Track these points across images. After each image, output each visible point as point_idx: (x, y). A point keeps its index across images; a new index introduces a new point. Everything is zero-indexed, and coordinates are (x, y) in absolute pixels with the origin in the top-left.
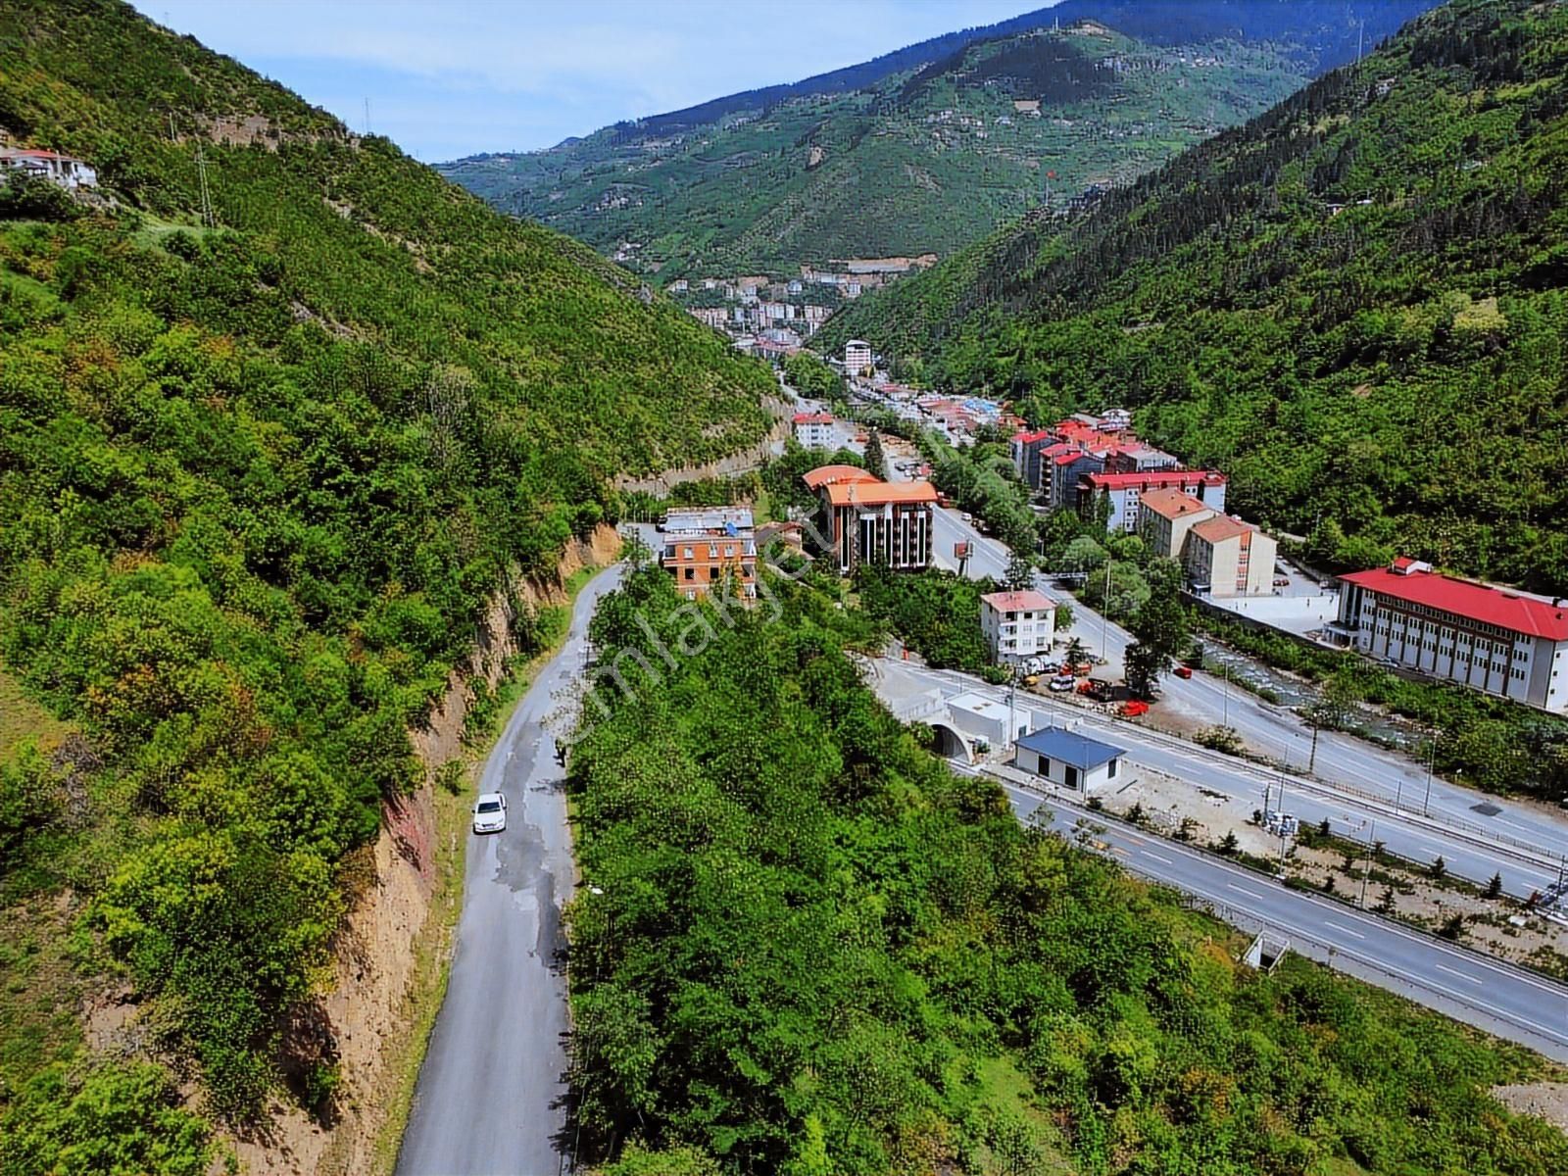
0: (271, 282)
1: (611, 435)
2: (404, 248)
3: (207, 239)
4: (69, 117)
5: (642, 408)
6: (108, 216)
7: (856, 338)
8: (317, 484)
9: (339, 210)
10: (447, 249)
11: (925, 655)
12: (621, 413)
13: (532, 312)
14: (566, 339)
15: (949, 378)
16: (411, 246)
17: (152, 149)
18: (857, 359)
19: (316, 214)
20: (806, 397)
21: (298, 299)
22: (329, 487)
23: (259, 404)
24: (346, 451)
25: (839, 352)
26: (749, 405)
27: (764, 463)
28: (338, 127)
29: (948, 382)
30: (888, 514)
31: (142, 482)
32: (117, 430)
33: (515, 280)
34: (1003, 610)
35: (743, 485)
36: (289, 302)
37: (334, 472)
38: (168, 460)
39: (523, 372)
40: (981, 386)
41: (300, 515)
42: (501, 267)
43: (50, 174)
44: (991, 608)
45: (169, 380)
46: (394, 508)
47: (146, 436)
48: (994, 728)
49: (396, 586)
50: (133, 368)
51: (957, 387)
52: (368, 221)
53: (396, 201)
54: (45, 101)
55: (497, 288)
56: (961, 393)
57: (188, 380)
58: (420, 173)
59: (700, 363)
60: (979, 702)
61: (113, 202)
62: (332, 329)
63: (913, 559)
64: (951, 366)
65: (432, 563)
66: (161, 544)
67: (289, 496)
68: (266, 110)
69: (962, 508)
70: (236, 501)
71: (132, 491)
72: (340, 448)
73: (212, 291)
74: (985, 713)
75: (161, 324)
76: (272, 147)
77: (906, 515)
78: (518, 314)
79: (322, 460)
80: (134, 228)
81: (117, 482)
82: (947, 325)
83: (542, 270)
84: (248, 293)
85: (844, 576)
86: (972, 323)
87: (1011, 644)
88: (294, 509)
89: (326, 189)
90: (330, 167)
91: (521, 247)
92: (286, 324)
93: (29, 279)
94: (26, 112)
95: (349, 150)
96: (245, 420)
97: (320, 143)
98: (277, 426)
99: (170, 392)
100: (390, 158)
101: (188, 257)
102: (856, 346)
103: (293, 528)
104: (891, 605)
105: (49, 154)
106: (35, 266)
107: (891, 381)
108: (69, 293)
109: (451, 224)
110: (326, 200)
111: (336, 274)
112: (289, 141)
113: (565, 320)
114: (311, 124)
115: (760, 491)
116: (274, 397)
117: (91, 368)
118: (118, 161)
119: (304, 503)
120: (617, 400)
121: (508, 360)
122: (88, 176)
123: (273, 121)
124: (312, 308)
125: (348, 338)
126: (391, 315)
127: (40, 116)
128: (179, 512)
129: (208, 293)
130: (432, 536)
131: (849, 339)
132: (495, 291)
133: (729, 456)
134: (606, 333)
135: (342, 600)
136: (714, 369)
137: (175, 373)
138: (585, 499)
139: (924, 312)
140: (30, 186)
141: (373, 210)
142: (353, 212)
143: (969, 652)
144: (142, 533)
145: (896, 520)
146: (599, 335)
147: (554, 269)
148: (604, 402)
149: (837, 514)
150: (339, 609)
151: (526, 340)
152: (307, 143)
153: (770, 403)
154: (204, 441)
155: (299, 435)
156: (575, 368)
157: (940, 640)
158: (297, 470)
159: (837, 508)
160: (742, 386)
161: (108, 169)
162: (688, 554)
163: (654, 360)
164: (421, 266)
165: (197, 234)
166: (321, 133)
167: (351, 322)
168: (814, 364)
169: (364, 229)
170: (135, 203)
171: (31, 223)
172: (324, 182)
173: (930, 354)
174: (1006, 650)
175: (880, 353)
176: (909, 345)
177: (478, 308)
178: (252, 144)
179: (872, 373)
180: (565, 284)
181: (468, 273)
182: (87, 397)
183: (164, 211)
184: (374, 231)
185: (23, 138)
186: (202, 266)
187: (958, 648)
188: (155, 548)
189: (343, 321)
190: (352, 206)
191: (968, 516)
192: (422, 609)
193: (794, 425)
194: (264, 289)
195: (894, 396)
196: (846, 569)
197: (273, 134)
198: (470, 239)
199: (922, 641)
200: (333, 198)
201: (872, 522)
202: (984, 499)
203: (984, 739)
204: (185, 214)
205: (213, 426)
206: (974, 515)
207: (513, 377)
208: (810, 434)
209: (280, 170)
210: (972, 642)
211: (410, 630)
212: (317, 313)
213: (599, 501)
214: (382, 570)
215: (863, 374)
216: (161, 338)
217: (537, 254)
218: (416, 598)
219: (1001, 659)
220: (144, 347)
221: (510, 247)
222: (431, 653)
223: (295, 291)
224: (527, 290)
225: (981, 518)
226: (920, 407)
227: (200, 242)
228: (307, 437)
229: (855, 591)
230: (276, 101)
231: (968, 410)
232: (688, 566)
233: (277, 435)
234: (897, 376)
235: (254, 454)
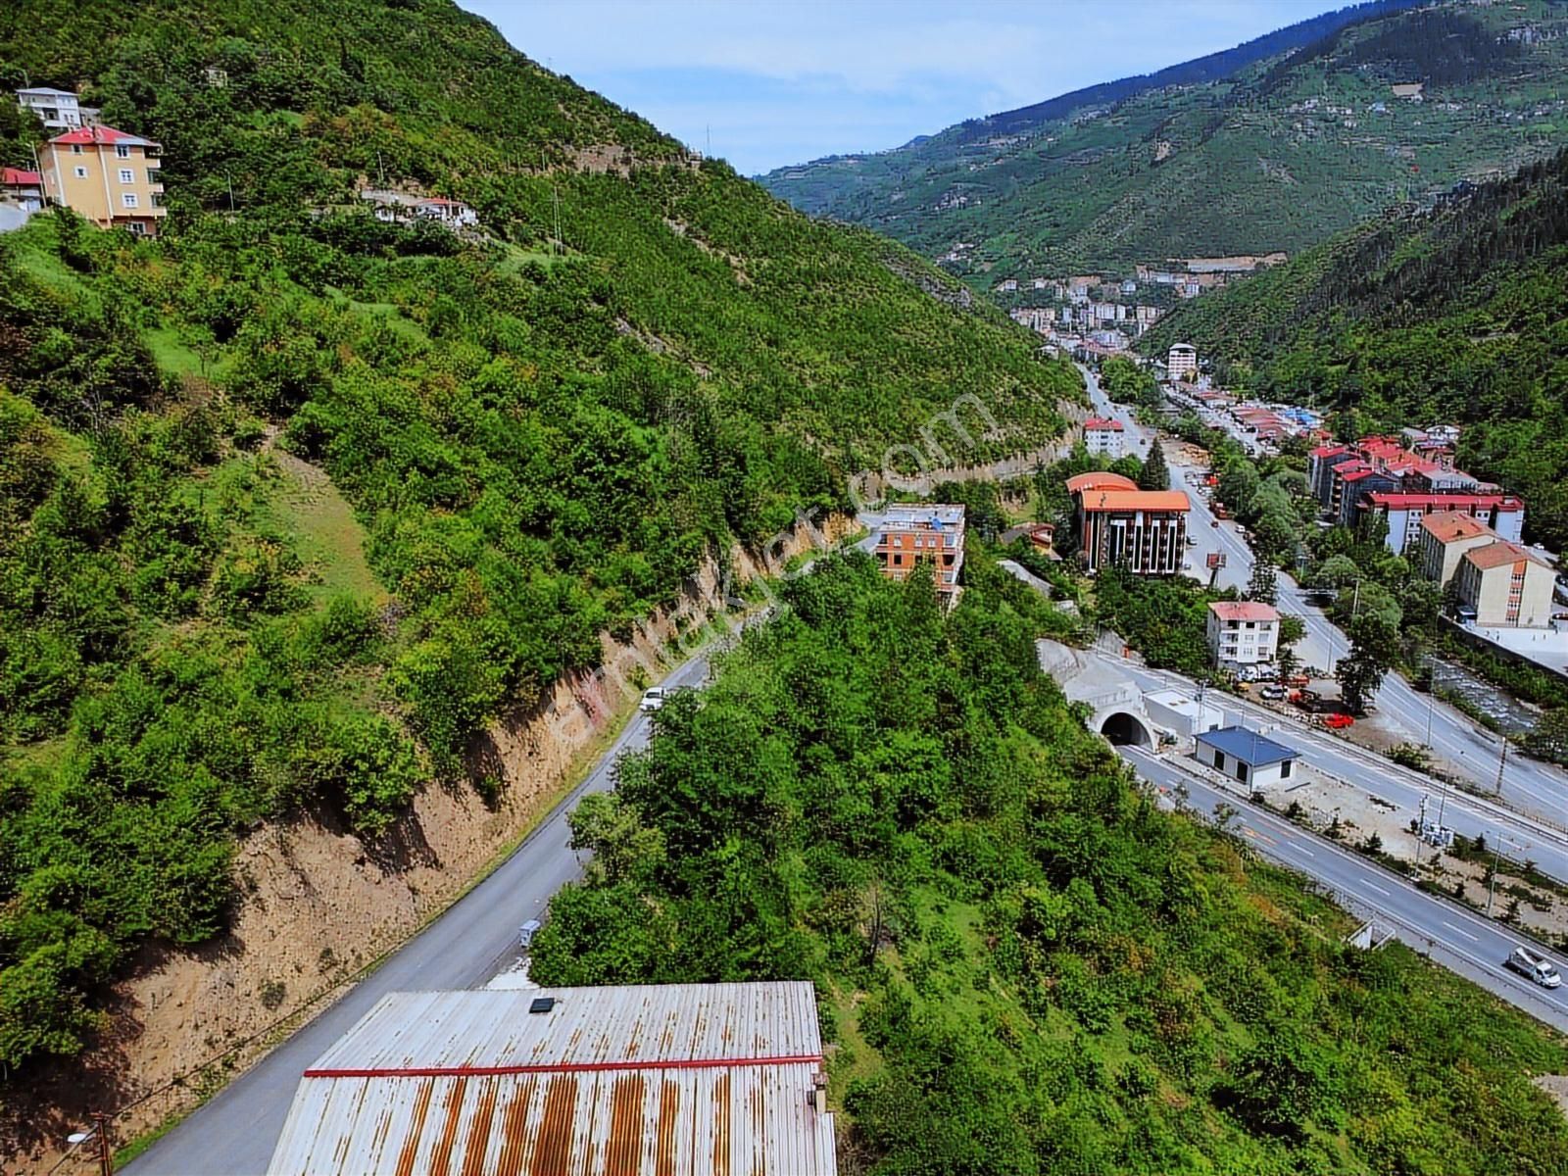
0: (601, 301)
1: (887, 436)
2: (727, 262)
3: (554, 267)
4: (463, 165)
5: (923, 411)
6: (482, 250)
7: (1184, 342)
8: (579, 472)
9: (676, 228)
10: (766, 262)
11: (1144, 654)
12: (900, 415)
13: (835, 320)
14: (864, 346)
15: (1273, 386)
16: (734, 260)
17: (523, 187)
18: (1181, 364)
19: (655, 233)
20: (1116, 401)
21: (621, 316)
22: (588, 474)
23: (547, 414)
24: (600, 448)
25: (1164, 355)
26: (1044, 409)
27: (1040, 467)
28: (681, 151)
29: (1272, 389)
30: (1139, 521)
31: (458, 465)
32: (449, 432)
33: (823, 290)
34: (1224, 617)
35: (1012, 487)
36: (614, 318)
37: (591, 464)
38: (476, 451)
39: (813, 377)
40: (1307, 394)
41: (566, 492)
42: (811, 277)
43: (444, 217)
44: (1216, 616)
45: (489, 396)
46: (631, 491)
47: (467, 435)
48: (1184, 723)
49: (624, 546)
50: (463, 390)
51: (1281, 395)
52: (699, 238)
53: (725, 220)
54: (448, 153)
55: (806, 298)
56: (1285, 402)
57: (501, 396)
58: (749, 189)
59: (999, 367)
60: (1176, 698)
61: (487, 236)
62: (647, 341)
63: (1162, 566)
64: (1279, 373)
65: (653, 532)
66: (466, 506)
67: (559, 479)
68: (622, 139)
69: (1239, 520)
70: (521, 481)
71: (452, 471)
72: (597, 447)
73: (554, 311)
74: (1181, 710)
75: (488, 356)
76: (625, 172)
77: (1157, 523)
78: (822, 321)
79: (583, 455)
80: (500, 259)
81: (442, 465)
82: (1283, 328)
83: (851, 280)
84: (581, 312)
85: (1090, 578)
86: (1311, 327)
87: (1232, 651)
88: (560, 488)
89: (666, 209)
90: (671, 189)
91: (834, 258)
92: (609, 337)
93: (411, 321)
94: (431, 167)
95: (689, 173)
96: (535, 424)
97: (665, 169)
98: (555, 430)
99: (488, 405)
100: (724, 179)
101: (538, 282)
102: (1181, 350)
103: (556, 500)
104: (1119, 606)
105: (444, 201)
106: (416, 311)
107: (1214, 386)
108: (434, 333)
109: (771, 239)
110: (665, 220)
111: (661, 290)
112: (637, 164)
113: (862, 327)
114: (659, 151)
115: (1033, 495)
116: (558, 409)
117: (436, 390)
118: (494, 203)
119: (569, 484)
120: (899, 403)
121: (802, 365)
122: (469, 216)
123: (627, 150)
124: (632, 323)
125: (659, 348)
126: (699, 327)
127: (442, 167)
128: (480, 487)
129: (550, 312)
130: (657, 513)
131: (1178, 341)
132: (804, 300)
133: (1007, 458)
134: (903, 339)
135: (584, 553)
136: (1013, 373)
137: (493, 391)
138: (820, 490)
139: (1260, 315)
140: (429, 230)
141: (705, 228)
142: (688, 230)
143: (1188, 654)
144: (453, 498)
145: (1147, 528)
146: (895, 341)
147: (863, 278)
148: (886, 405)
149: (1088, 518)
150: (580, 558)
151: (824, 346)
152: (654, 169)
153: (1068, 409)
154: (504, 440)
155: (569, 436)
156: (865, 373)
157: (1160, 641)
158: (566, 462)
159: (1089, 513)
160: (1039, 391)
161: (486, 209)
162: (897, 543)
163: (947, 366)
164: (741, 278)
165: (546, 262)
166: (667, 158)
167: (662, 335)
168: (1131, 367)
169: (695, 246)
170: (503, 236)
171: (427, 257)
172: (665, 203)
173: (1261, 358)
174: (1227, 656)
175: (1208, 357)
176: (1240, 349)
177: (786, 317)
178: (608, 171)
179: (1195, 378)
180: (870, 293)
181: (781, 284)
182: (433, 409)
183: (526, 242)
184: (703, 247)
185: (428, 188)
186: (548, 289)
187: (1176, 651)
188: (460, 507)
189: (656, 334)
190: (687, 224)
191: (1242, 528)
192: (639, 562)
193: (1084, 430)
194: (595, 306)
195: (1211, 403)
196: (1093, 571)
197: (626, 161)
198: (787, 252)
199: (1144, 641)
200: (672, 217)
201: (1122, 528)
202: (1260, 512)
203: (1172, 732)
204: (541, 243)
205: (511, 430)
206: (1248, 527)
207: (803, 381)
208: (1100, 440)
209: (628, 194)
210: (1191, 647)
211: (627, 577)
212: (635, 327)
213: (834, 494)
214: (617, 535)
215: (1185, 379)
216: (486, 367)
217: (848, 265)
218: (638, 557)
219: (1220, 665)
220: (474, 373)
221: (824, 259)
222: (642, 594)
223: (619, 309)
224: (833, 300)
225: (1254, 531)
226: (1234, 416)
227: (549, 269)
228: (576, 438)
229: (1094, 591)
230: (633, 131)
231: (1285, 420)
232: (898, 552)
233: (555, 436)
234: (1222, 382)
235: (536, 449)
